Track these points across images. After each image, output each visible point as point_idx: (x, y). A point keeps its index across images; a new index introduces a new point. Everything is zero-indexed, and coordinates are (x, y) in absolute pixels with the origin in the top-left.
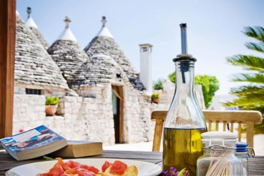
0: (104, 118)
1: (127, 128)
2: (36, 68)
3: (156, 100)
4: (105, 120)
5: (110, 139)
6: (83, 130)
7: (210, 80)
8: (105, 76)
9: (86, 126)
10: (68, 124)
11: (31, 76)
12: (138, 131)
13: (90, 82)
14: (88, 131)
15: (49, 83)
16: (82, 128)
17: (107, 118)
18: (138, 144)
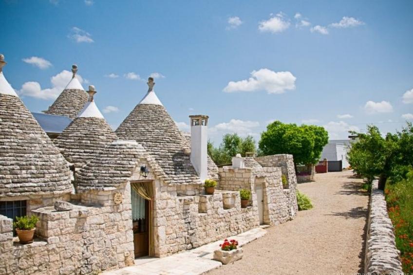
0: (118, 231)
1: (158, 236)
2: (19, 172)
3: (209, 190)
4: (119, 233)
5: (126, 257)
6: (81, 253)
7: (316, 133)
8: (121, 173)
9: (85, 247)
10: (53, 249)
11: (7, 186)
12: (177, 238)
13: (99, 183)
14: (88, 254)
15: (35, 191)
16: (78, 251)
17: (123, 230)
18: (176, 255)
